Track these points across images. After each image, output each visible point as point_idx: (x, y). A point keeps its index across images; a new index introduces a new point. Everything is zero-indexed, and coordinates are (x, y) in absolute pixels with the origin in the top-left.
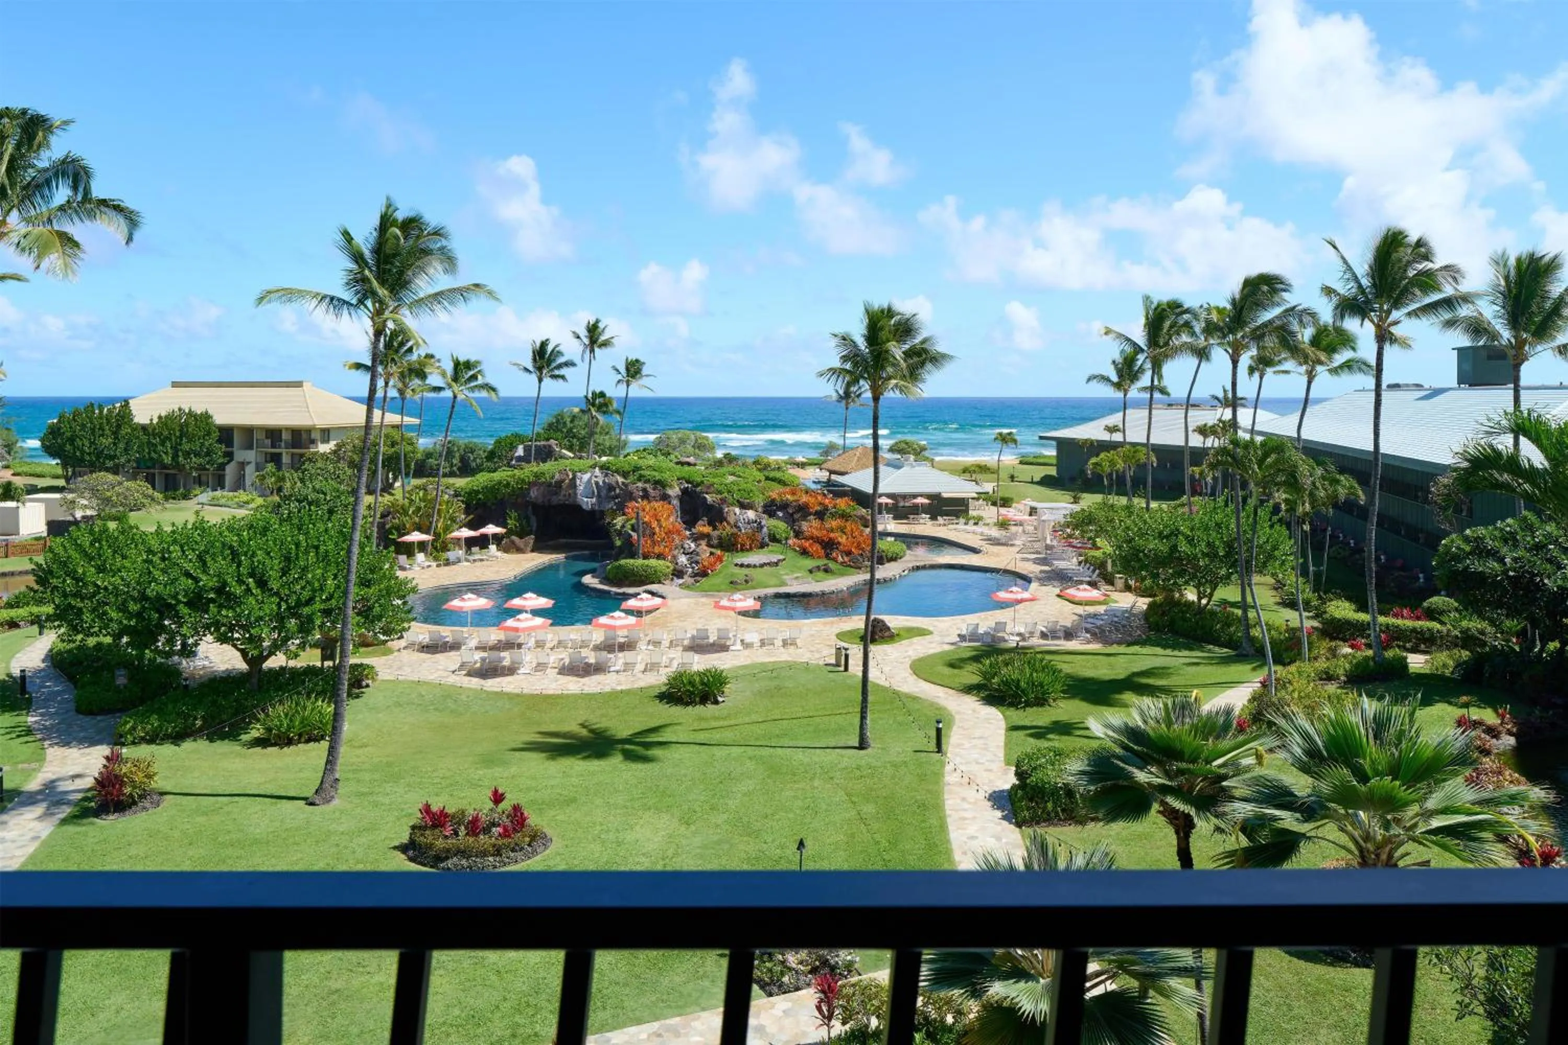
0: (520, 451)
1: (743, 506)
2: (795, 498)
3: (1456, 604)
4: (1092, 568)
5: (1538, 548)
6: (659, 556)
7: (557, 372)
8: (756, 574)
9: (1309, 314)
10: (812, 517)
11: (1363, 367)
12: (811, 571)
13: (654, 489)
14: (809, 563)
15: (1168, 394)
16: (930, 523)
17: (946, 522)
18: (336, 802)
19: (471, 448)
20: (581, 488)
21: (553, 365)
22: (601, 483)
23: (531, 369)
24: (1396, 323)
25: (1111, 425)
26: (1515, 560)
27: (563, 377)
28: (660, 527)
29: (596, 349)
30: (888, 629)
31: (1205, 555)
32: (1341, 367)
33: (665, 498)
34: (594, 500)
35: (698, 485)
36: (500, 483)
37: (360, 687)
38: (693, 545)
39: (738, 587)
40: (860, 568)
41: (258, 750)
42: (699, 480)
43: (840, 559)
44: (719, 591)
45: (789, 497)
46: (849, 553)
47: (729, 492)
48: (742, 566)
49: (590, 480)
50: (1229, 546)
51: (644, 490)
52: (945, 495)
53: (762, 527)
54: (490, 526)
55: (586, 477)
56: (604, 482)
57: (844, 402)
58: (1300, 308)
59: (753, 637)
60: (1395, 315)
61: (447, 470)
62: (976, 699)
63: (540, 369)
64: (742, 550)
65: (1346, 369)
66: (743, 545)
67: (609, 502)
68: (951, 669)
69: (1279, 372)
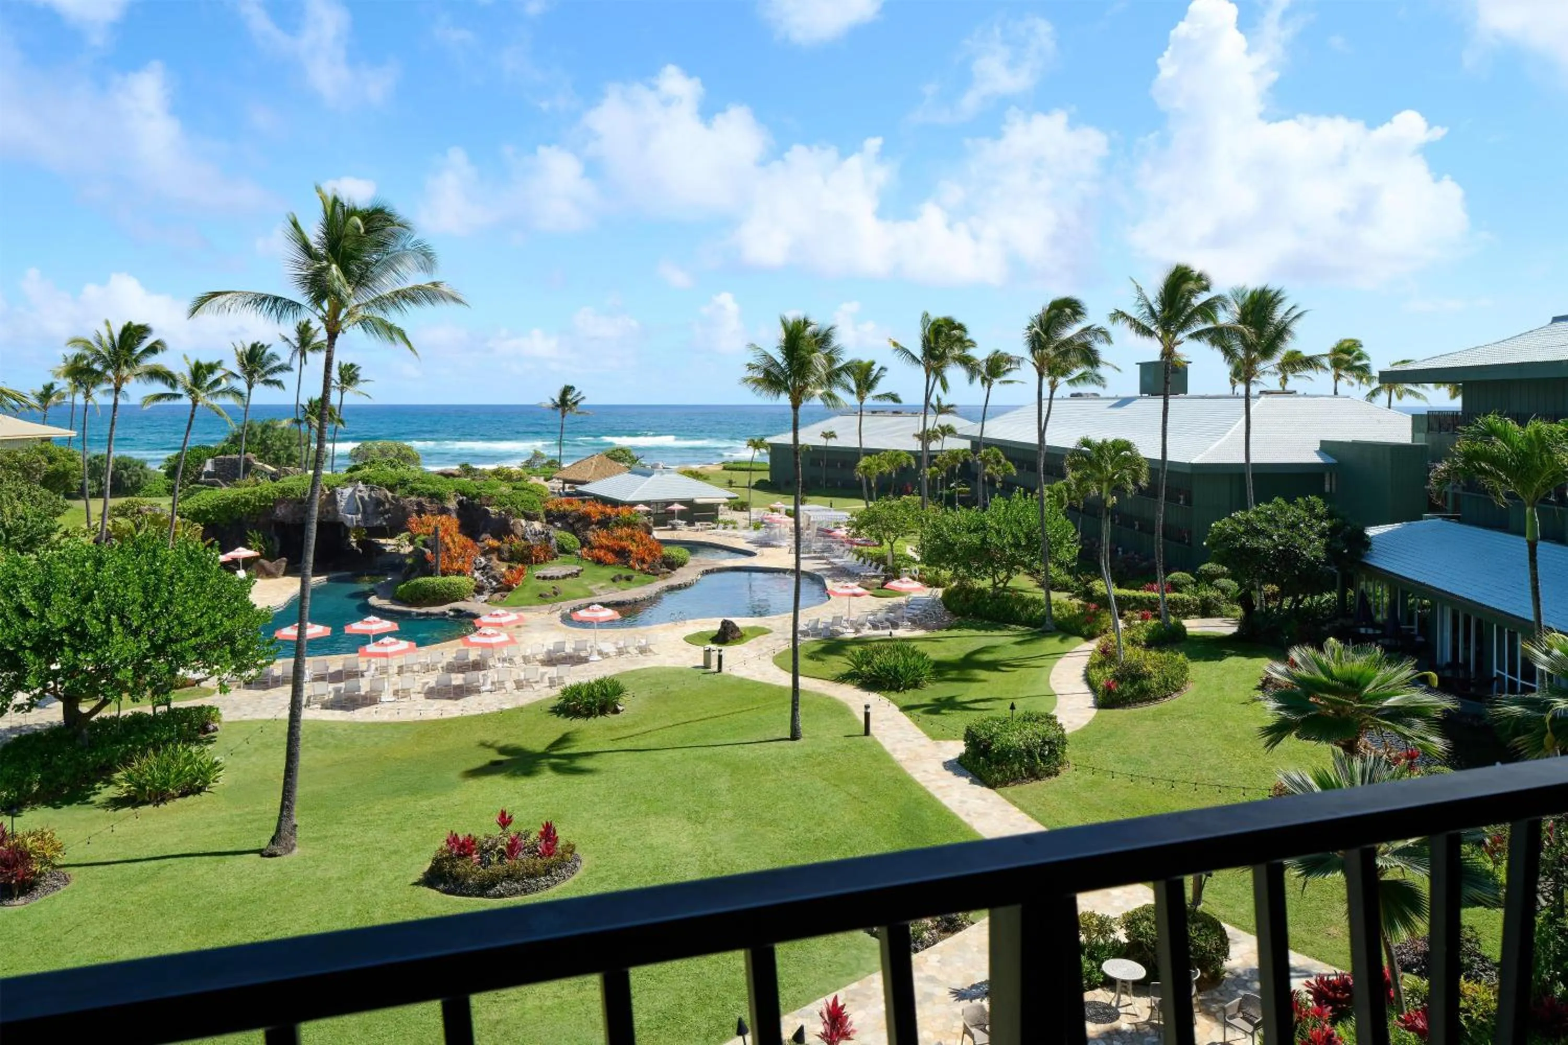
0: (209, 466)
1: (529, 518)
2: (573, 508)
3: (1192, 578)
4: (874, 564)
5: (1293, 526)
6: (459, 572)
7: (270, 377)
8: (560, 584)
9: (1103, 332)
10: (594, 526)
11: (1096, 379)
12: (614, 580)
13: (431, 503)
14: (609, 572)
15: (900, 401)
16: (686, 528)
17: (703, 527)
18: (296, 851)
19: (125, 464)
20: (343, 504)
21: (266, 369)
22: (366, 498)
23: (238, 373)
24: (1180, 343)
25: (827, 431)
26: (1280, 536)
27: (279, 383)
28: (454, 542)
29: (309, 354)
30: (737, 629)
31: (1011, 545)
32: (1078, 379)
33: (444, 511)
34: (360, 516)
35: (474, 497)
36: (236, 501)
37: (206, 731)
38: (482, 559)
39: (548, 599)
40: (657, 575)
41: (127, 810)
42: (475, 491)
43: (637, 567)
44: (530, 605)
45: (567, 507)
46: (643, 561)
47: (512, 503)
48: (545, 578)
49: (352, 495)
50: (1028, 536)
51: (419, 504)
52: (699, 501)
53: (550, 539)
54: (241, 549)
55: (348, 491)
56: (370, 496)
57: (560, 410)
58: (1095, 327)
59: (609, 648)
60: (1180, 336)
61: (95, 490)
62: (852, 687)
63: (250, 374)
64: (536, 562)
65: (1081, 381)
66: (537, 557)
67: (377, 518)
68: (811, 662)
69: (1004, 382)
